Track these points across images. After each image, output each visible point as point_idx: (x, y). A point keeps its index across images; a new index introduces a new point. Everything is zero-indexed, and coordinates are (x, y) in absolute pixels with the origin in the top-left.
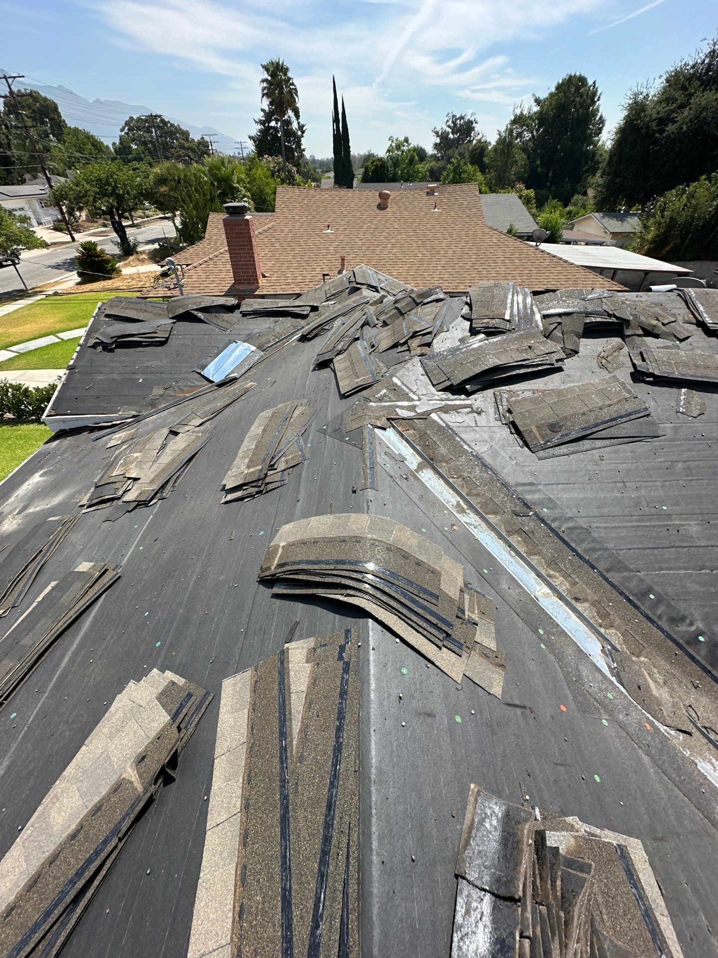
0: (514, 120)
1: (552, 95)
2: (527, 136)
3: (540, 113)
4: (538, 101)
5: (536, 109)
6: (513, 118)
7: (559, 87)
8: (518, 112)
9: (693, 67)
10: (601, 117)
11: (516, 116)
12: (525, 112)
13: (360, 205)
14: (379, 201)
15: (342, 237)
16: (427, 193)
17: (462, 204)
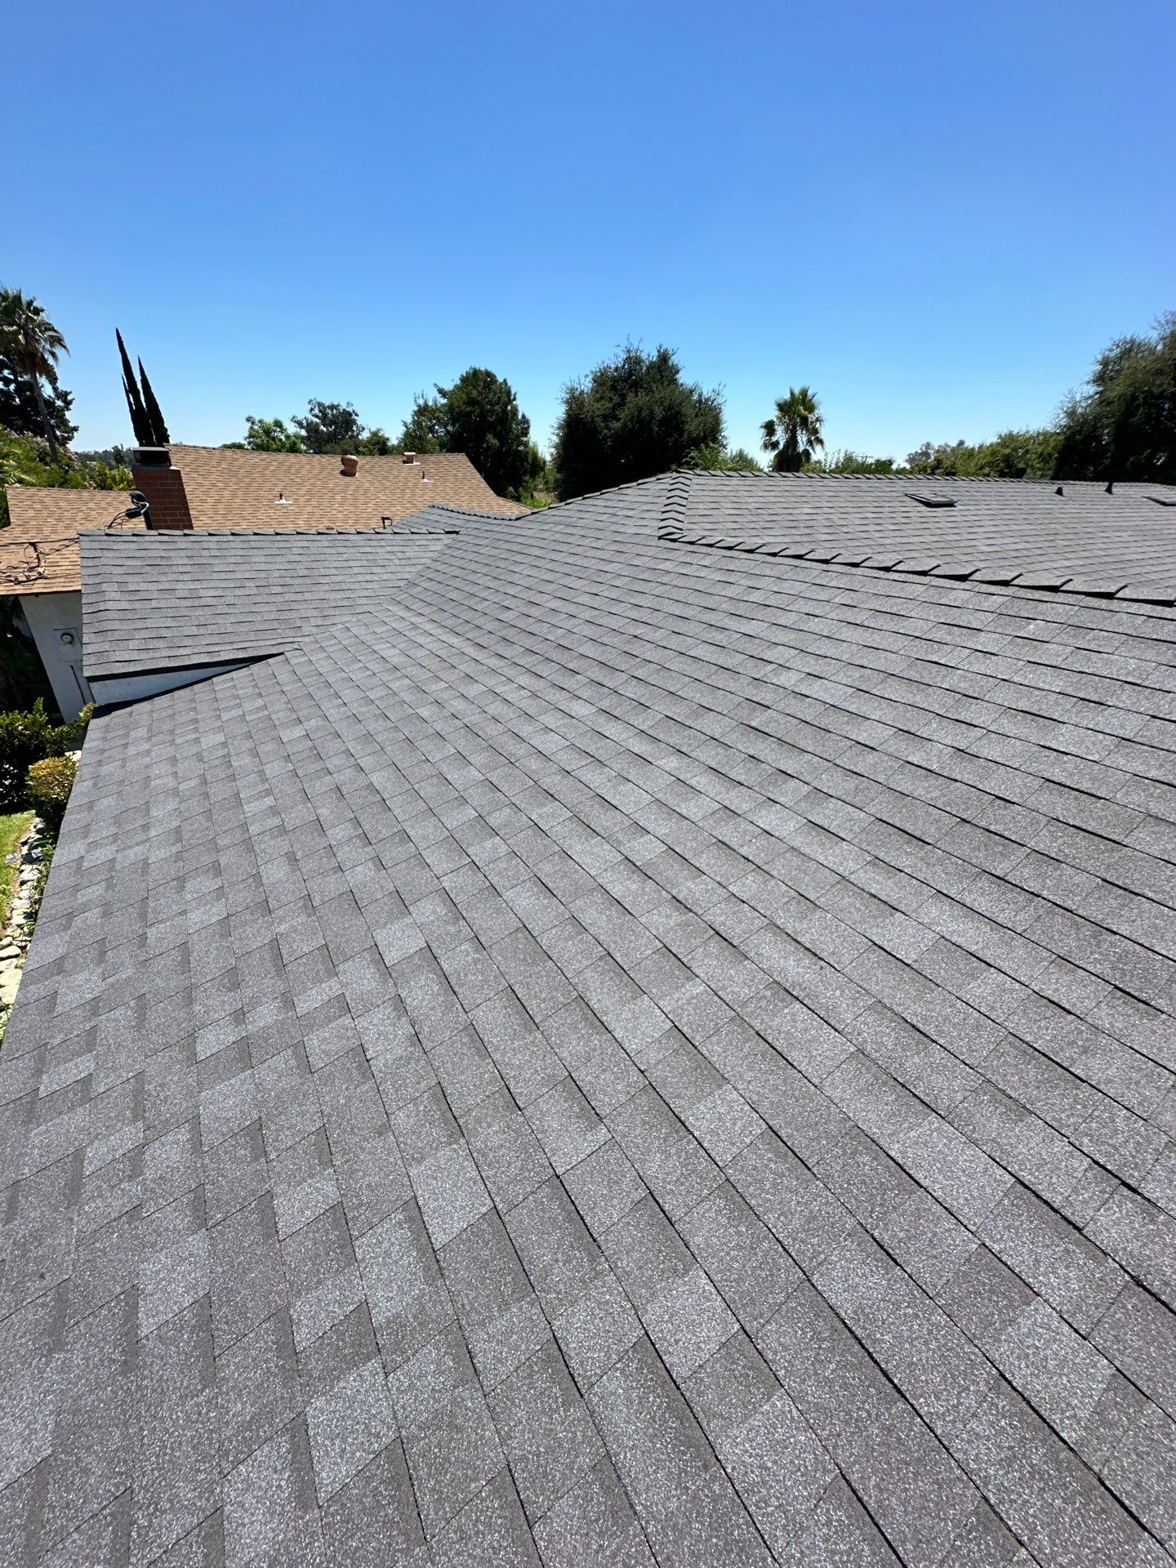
0: (419, 411)
1: (456, 387)
2: (441, 431)
3: (450, 408)
4: (442, 392)
5: (444, 401)
6: (416, 409)
7: (464, 380)
8: (421, 402)
9: (616, 369)
10: (524, 416)
11: (419, 406)
12: (430, 403)
13: (315, 472)
14: (342, 467)
15: (309, 509)
16: (404, 462)
17: (455, 475)
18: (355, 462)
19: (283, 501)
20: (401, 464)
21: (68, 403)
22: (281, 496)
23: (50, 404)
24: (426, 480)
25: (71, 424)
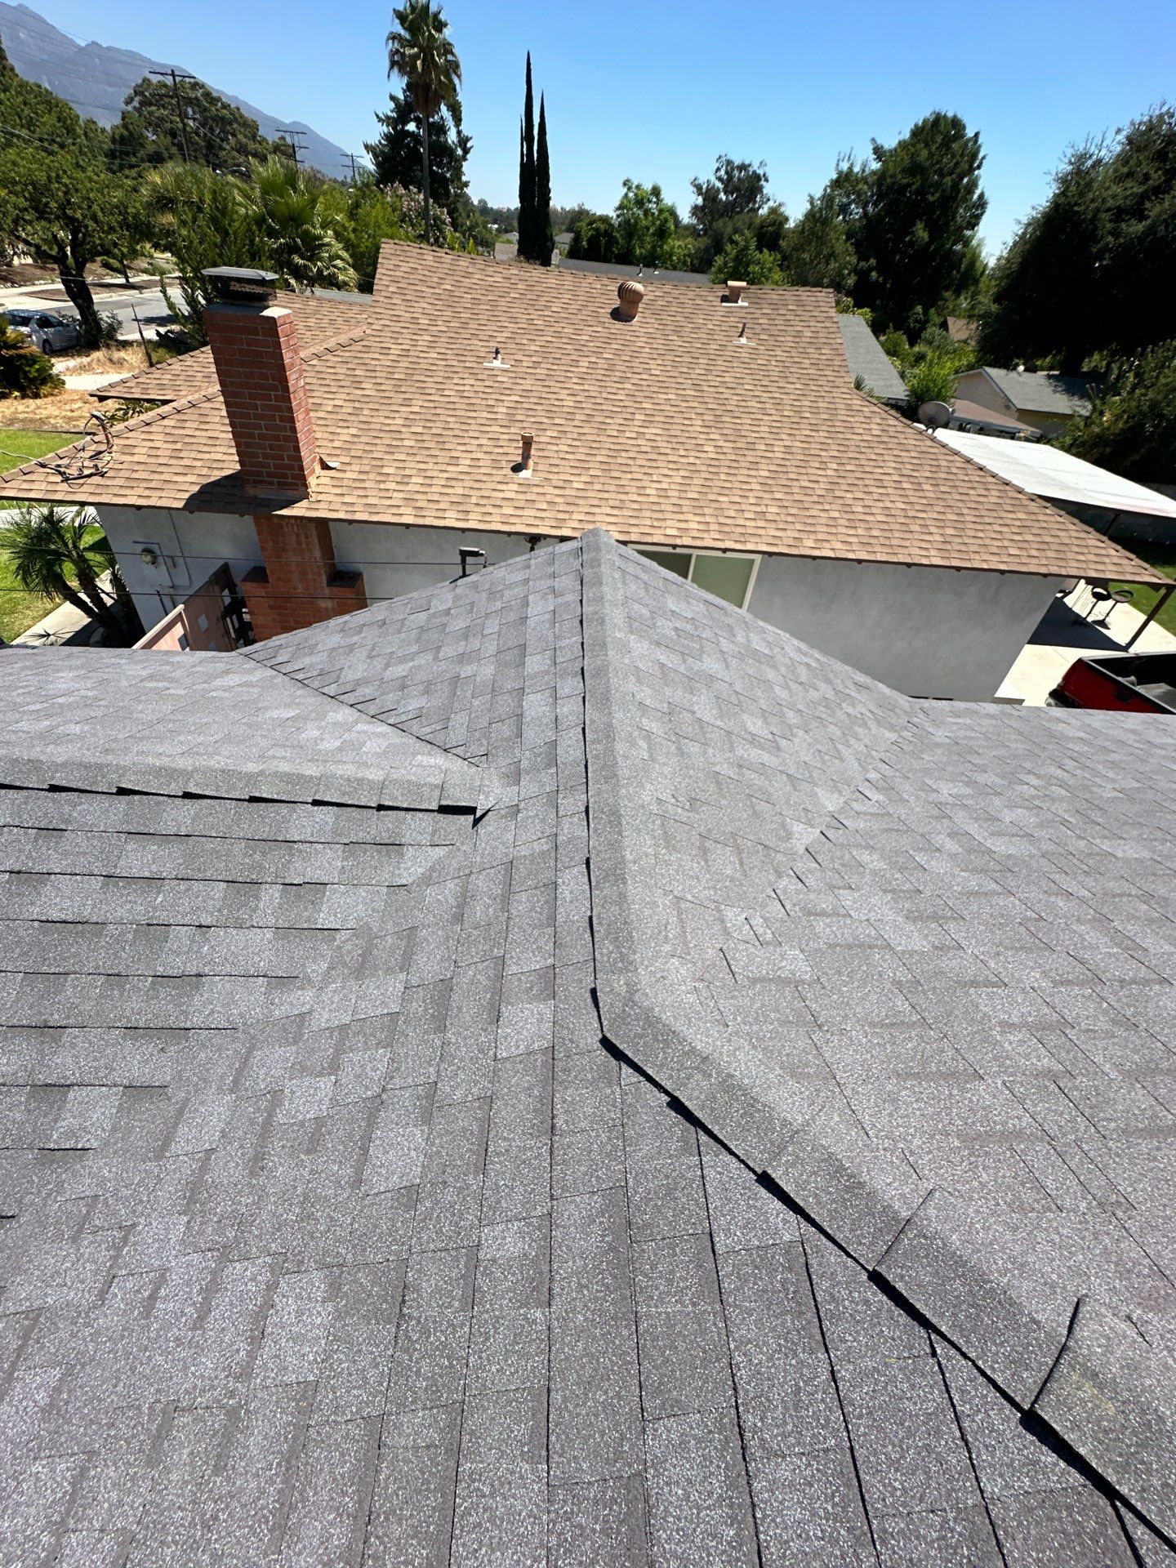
0: (837, 180)
1: (902, 145)
2: (856, 211)
3: (881, 176)
4: (878, 152)
5: (875, 166)
6: (835, 176)
7: (917, 132)
8: (845, 166)
11: (840, 173)
12: (857, 169)
13: (573, 308)
14: (617, 303)
15: (527, 384)
16: (724, 299)
17: (799, 333)
18: (638, 296)
19: (497, 364)
20: (717, 302)
21: (466, 151)
22: (497, 352)
24: (743, 340)
25: (464, 179)
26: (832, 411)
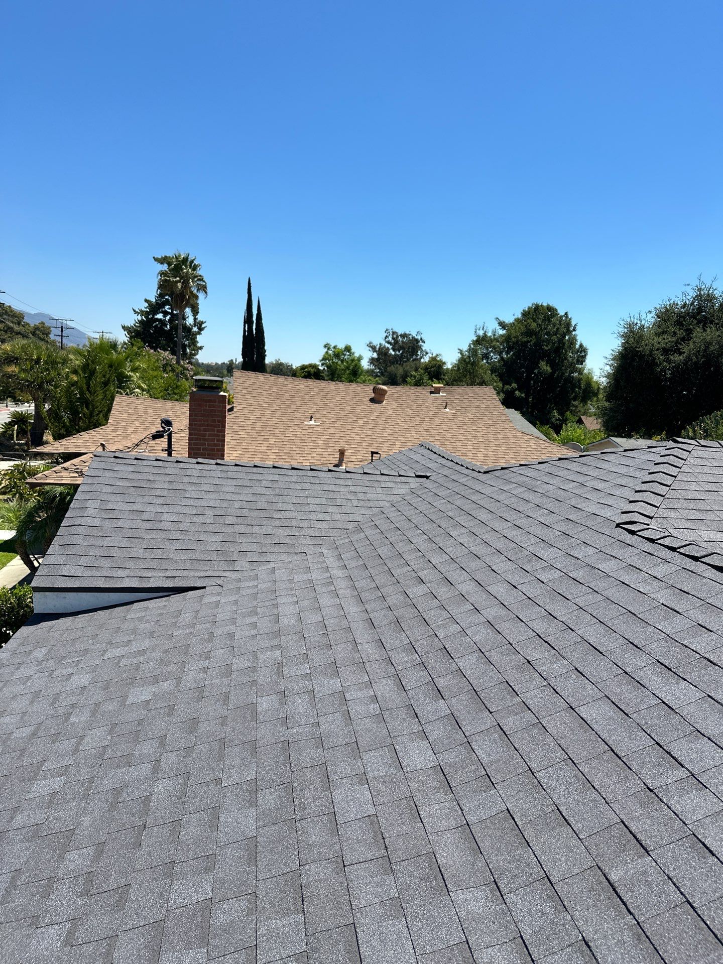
0: (477, 341)
1: (518, 320)
2: (495, 358)
3: (507, 339)
4: (502, 325)
5: (502, 332)
6: (475, 338)
7: (525, 314)
8: (481, 333)
9: (684, 306)
10: (581, 346)
11: (478, 336)
12: (489, 334)
13: (348, 398)
14: (373, 395)
15: (332, 430)
16: (431, 393)
17: (478, 406)
18: (385, 392)
19: (312, 422)
20: (429, 394)
21: (201, 329)
22: (311, 417)
23: (188, 330)
24: (447, 410)
25: (199, 345)
26: (506, 438)
